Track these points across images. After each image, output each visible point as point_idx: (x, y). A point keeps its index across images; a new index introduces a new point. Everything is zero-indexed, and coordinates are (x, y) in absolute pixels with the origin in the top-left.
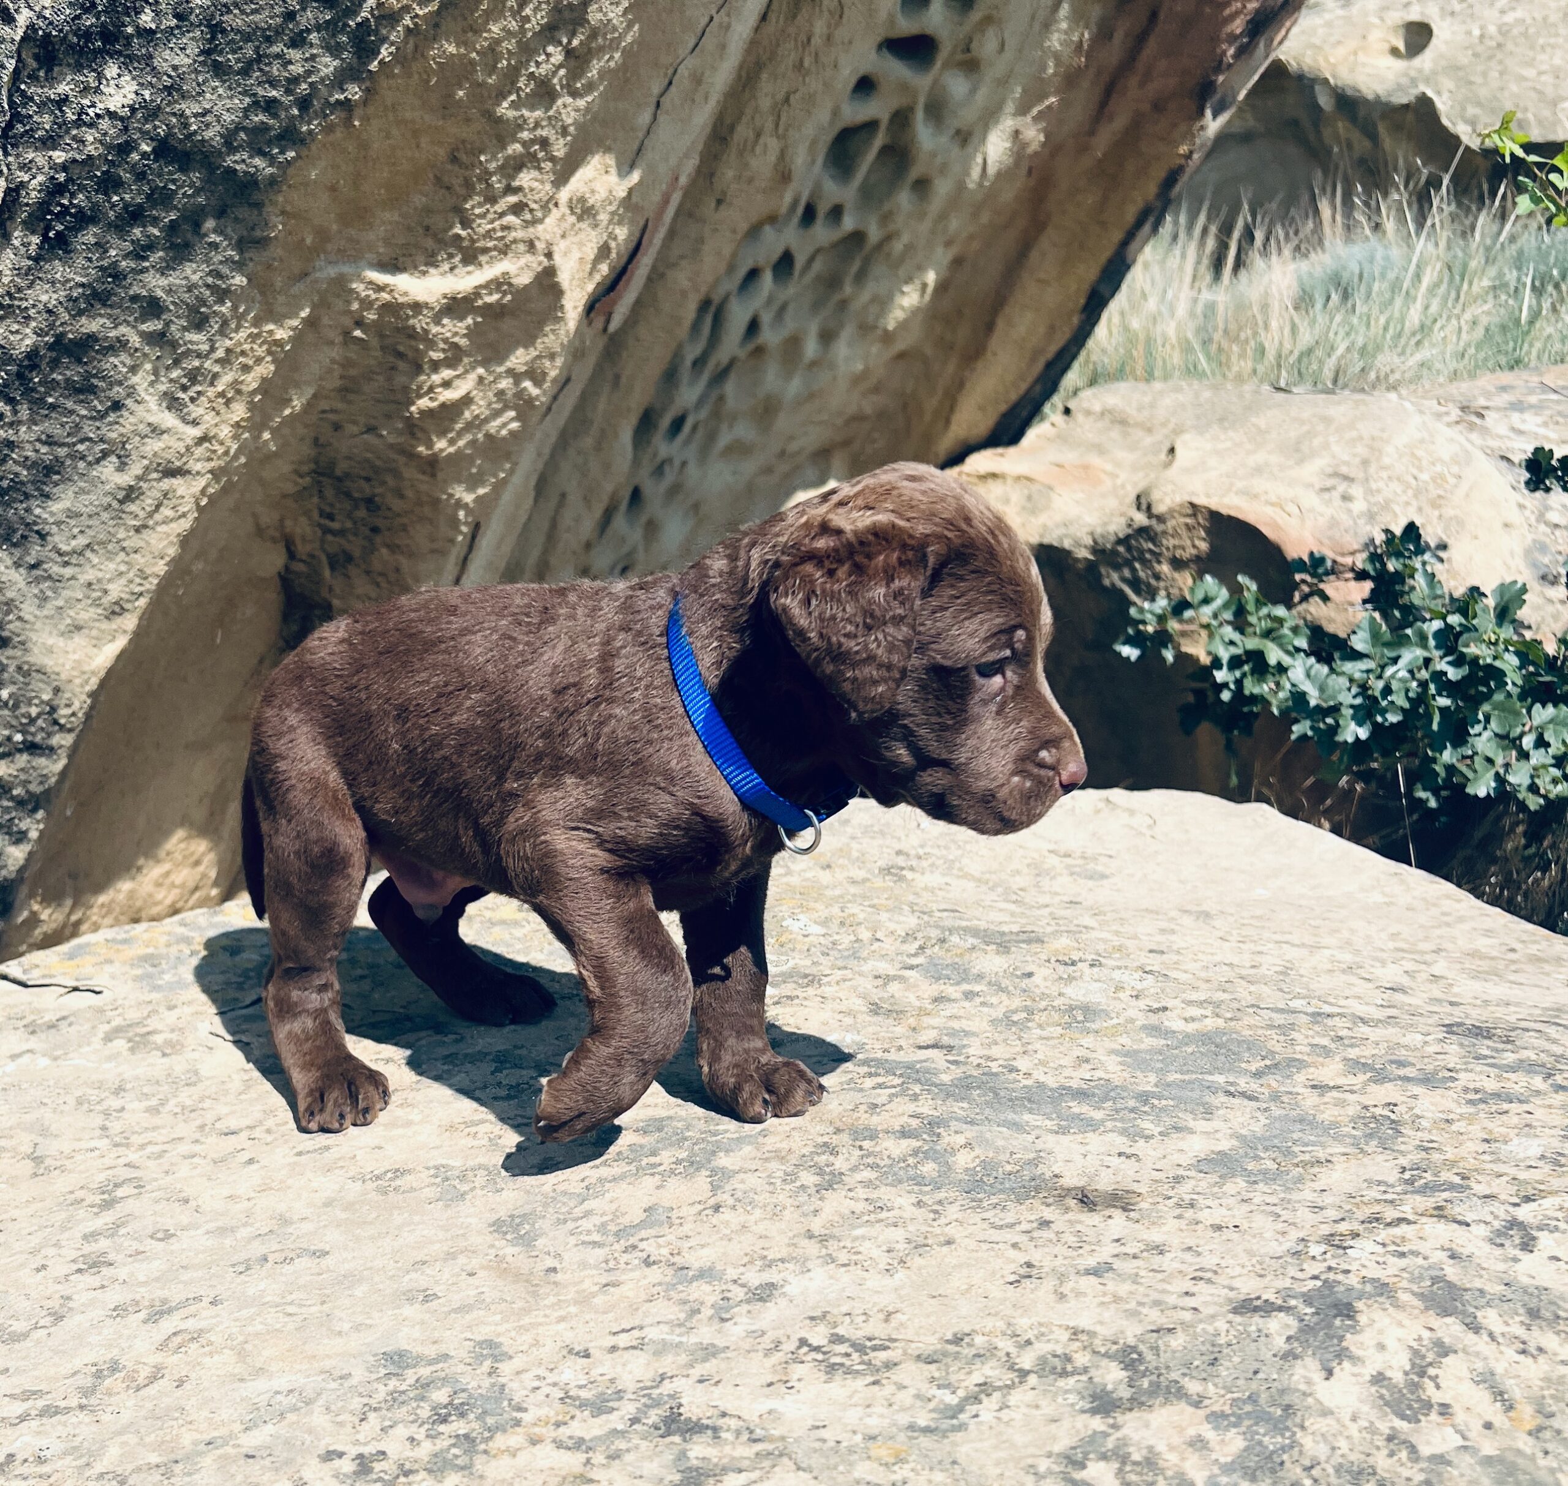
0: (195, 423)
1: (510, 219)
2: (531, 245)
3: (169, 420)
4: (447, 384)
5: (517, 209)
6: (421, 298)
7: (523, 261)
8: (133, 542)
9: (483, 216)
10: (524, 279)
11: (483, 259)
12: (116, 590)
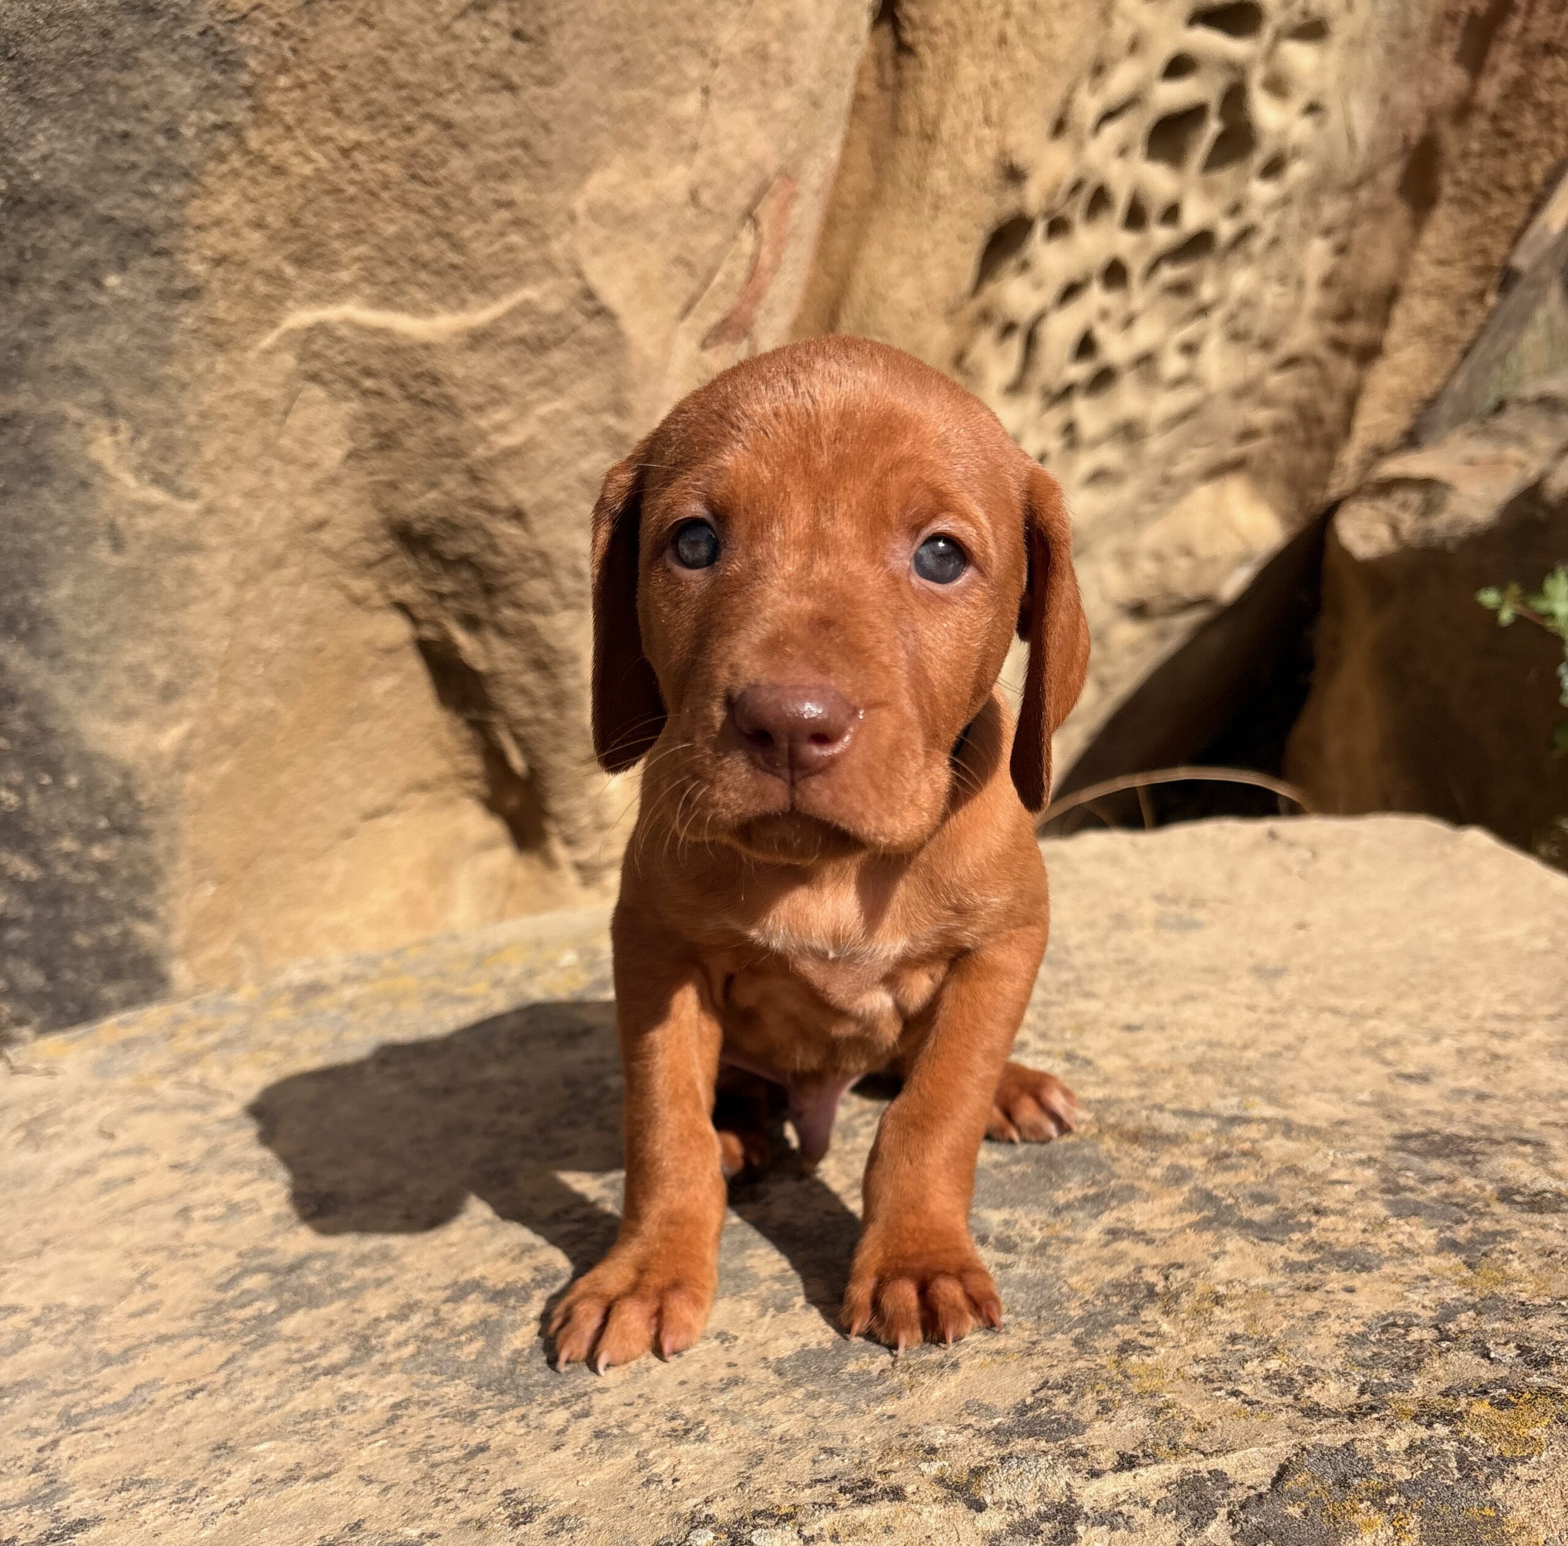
0: (192, 496)
2: (551, 267)
3: (156, 495)
4: (501, 428)
6: (429, 338)
7: (547, 285)
8: (165, 623)
10: (557, 306)
12: (161, 673)
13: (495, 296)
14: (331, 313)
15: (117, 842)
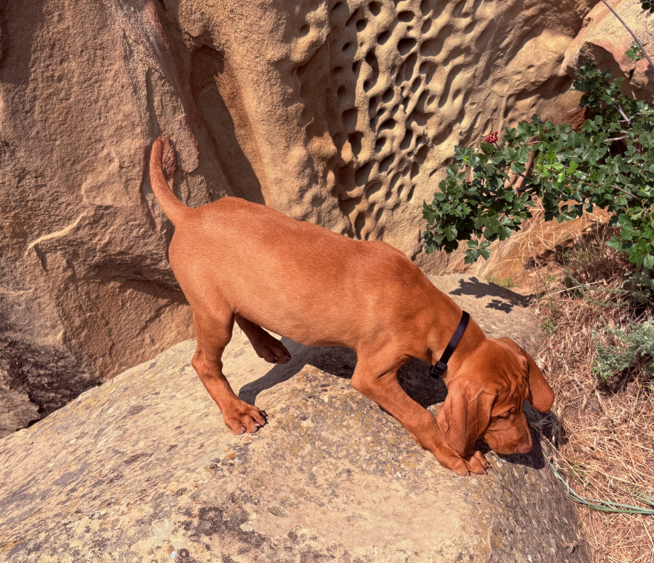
0: (30, 288)
1: (70, 207)
2: (84, 207)
3: (21, 292)
4: (100, 240)
5: (69, 204)
6: (65, 234)
7: (86, 211)
8: (41, 314)
9: (60, 211)
10: (92, 213)
11: (74, 217)
12: (48, 324)
13: (75, 219)
14: (38, 241)
15: (63, 360)
